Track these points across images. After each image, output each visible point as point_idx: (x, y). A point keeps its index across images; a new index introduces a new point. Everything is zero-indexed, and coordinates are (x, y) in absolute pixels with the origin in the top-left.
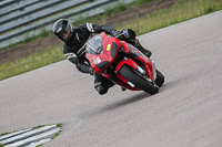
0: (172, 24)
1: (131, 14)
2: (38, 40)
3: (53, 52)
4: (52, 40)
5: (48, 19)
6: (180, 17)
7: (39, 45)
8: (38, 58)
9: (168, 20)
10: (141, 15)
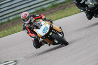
0: (65, 17)
1: (47, 12)
2: (6, 23)
3: (13, 29)
4: (12, 23)
5: (11, 15)
6: (69, 14)
7: (7, 26)
8: (6, 32)
9: (64, 15)
10: (51, 13)
